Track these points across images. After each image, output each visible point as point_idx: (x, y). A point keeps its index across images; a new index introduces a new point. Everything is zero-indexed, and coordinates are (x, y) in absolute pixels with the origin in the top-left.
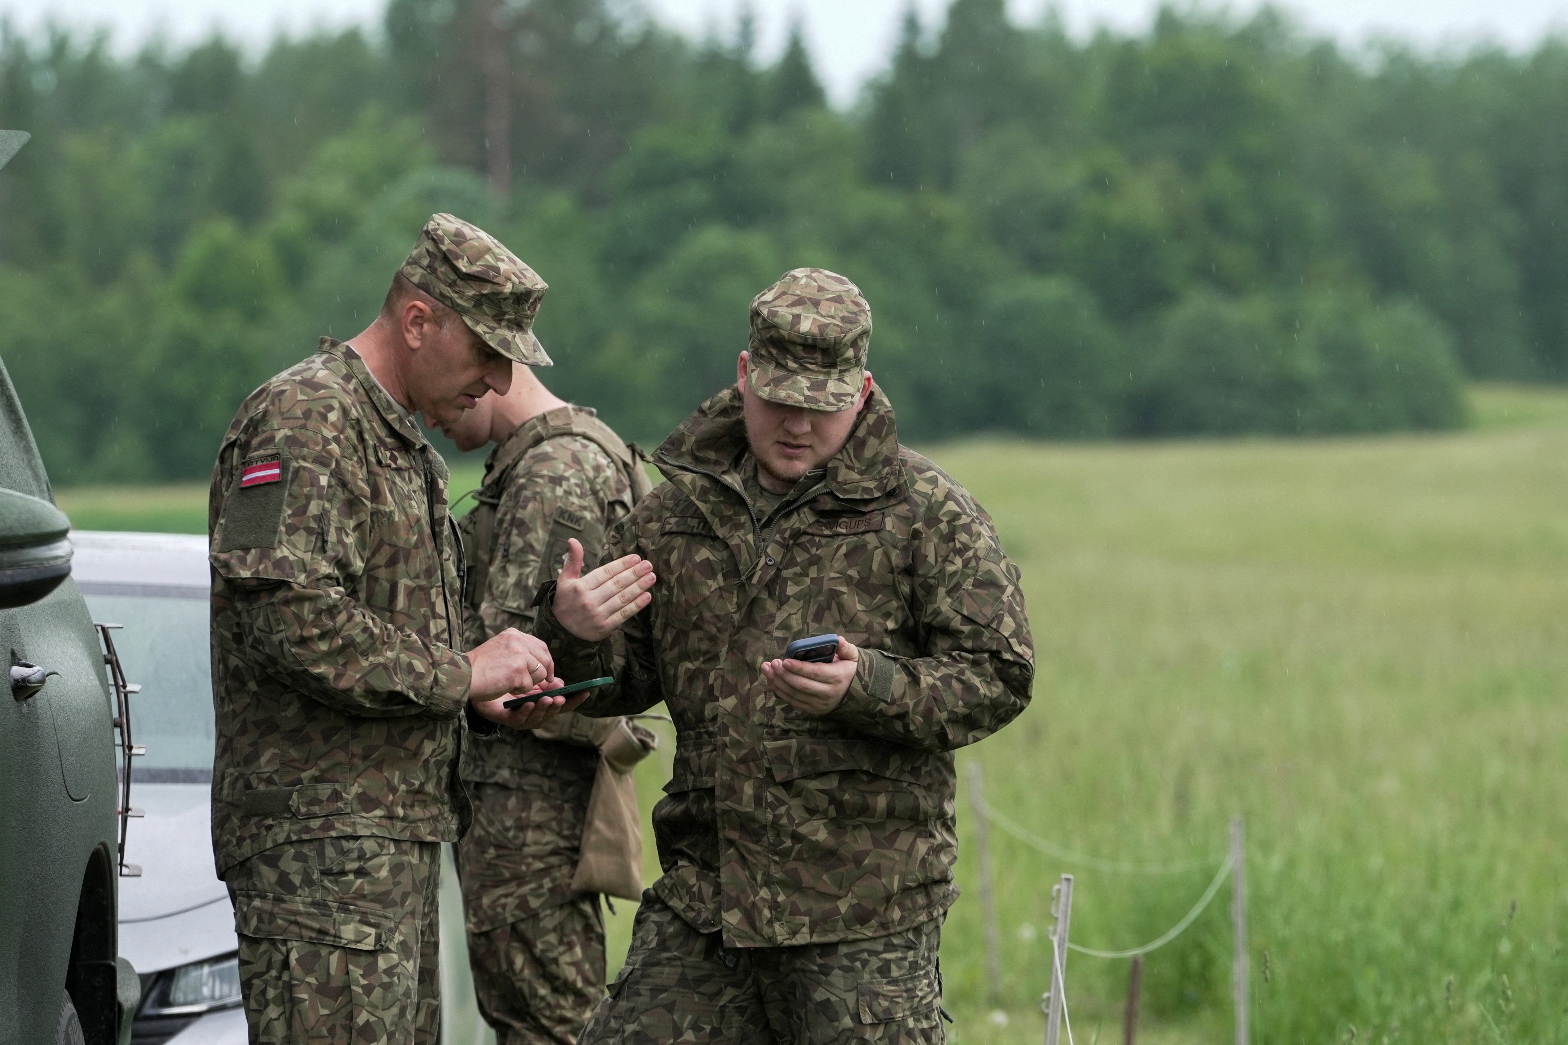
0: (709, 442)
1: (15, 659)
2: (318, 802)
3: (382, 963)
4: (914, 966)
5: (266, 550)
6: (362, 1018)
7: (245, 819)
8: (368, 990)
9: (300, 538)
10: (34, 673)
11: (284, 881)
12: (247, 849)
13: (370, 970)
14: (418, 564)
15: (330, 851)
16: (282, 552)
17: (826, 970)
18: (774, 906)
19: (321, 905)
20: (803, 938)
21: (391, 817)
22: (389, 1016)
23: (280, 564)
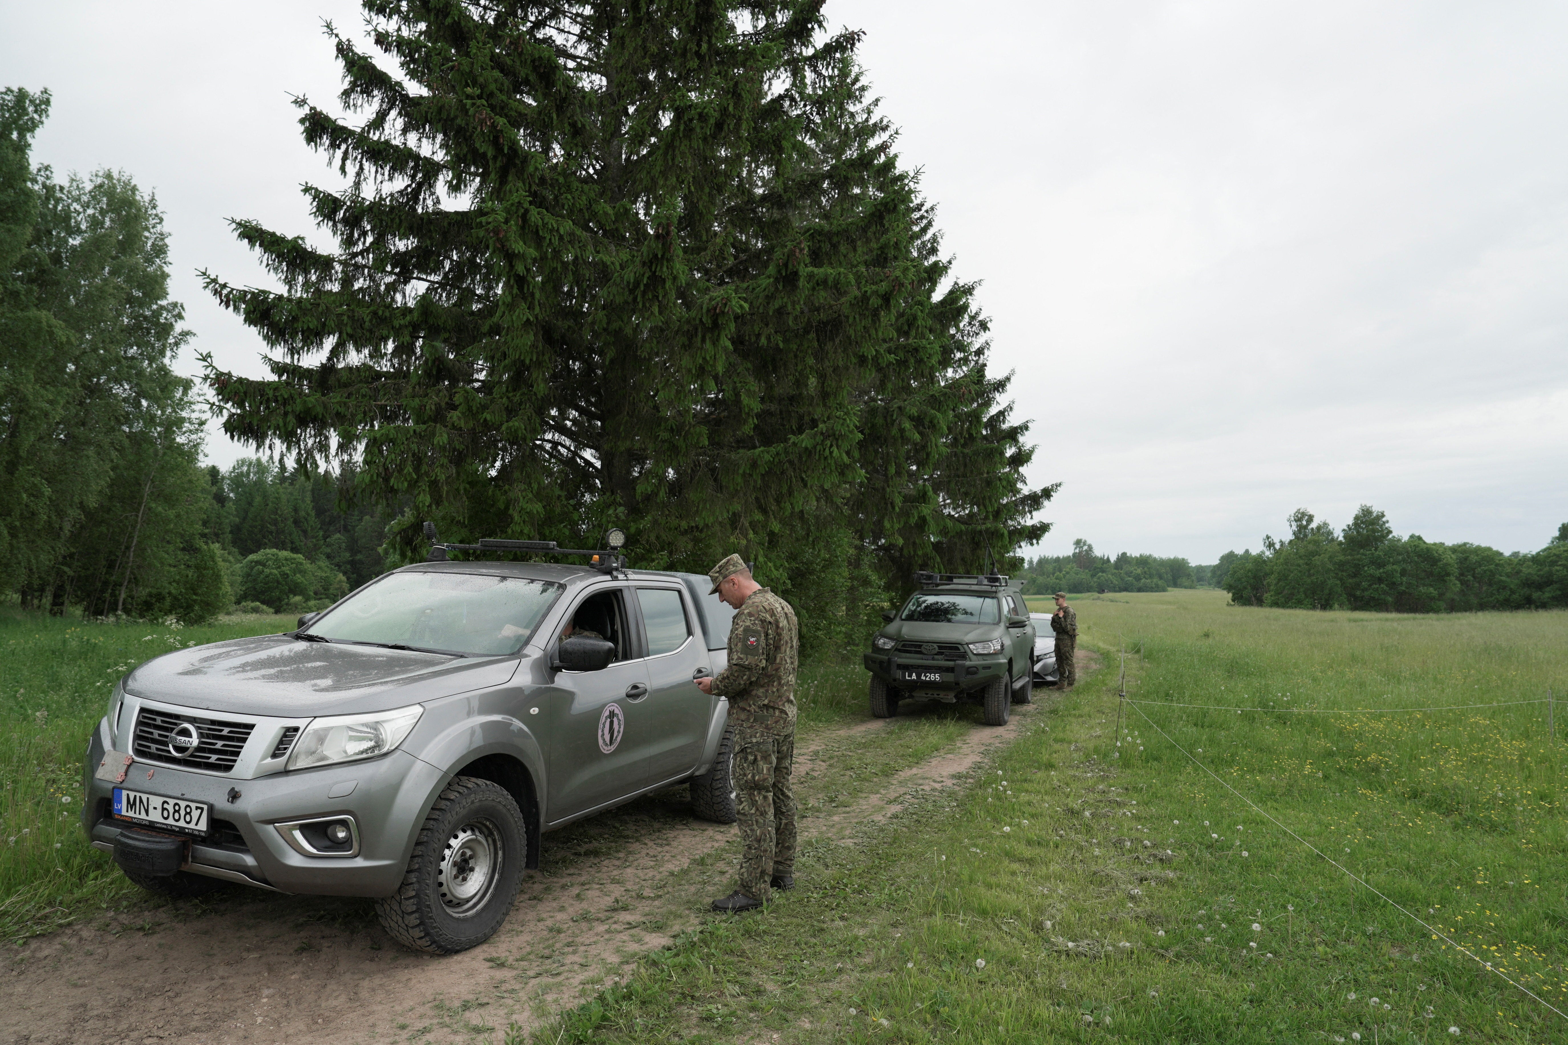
10: (1025, 632)
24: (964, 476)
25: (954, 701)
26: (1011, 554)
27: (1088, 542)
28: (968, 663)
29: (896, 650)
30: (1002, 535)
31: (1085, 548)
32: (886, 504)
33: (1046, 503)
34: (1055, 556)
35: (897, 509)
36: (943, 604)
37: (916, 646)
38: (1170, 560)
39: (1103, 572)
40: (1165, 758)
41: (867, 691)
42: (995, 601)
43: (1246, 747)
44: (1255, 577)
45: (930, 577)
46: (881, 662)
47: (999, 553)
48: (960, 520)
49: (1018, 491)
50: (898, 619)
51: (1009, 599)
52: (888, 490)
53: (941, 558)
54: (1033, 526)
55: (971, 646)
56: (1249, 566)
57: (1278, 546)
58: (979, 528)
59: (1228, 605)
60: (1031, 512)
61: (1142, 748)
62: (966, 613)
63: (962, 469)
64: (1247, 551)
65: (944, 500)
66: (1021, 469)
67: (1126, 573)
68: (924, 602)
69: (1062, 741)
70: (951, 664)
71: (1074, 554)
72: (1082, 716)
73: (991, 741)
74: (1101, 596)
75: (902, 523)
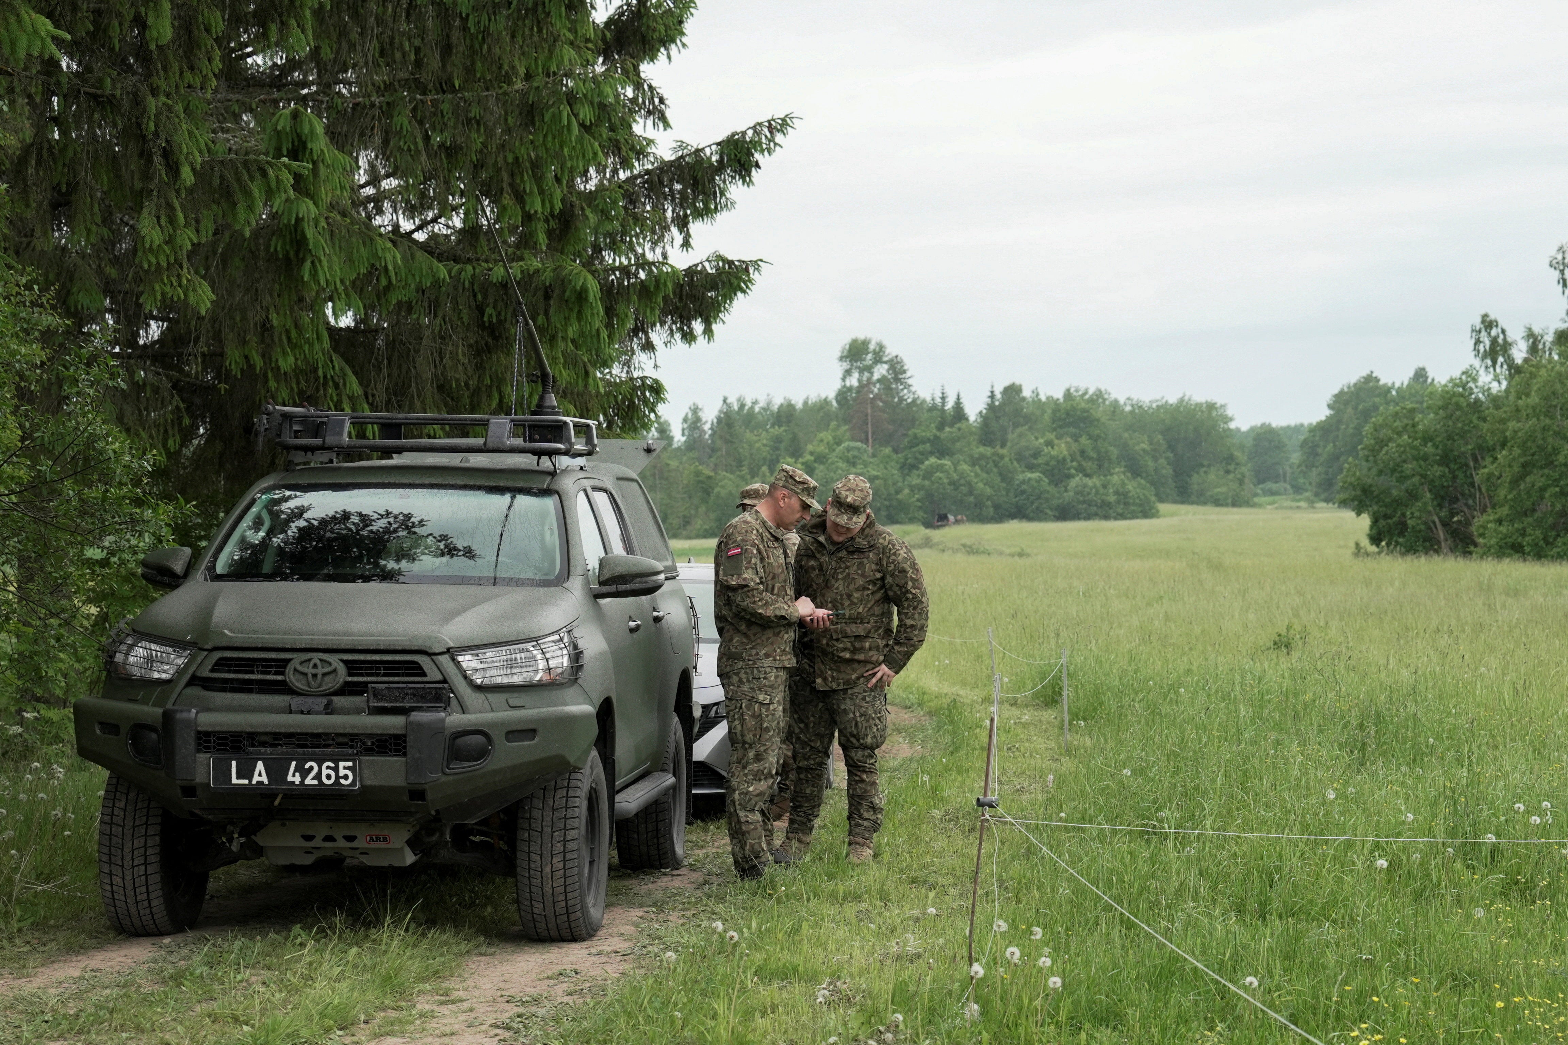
0: (815, 526)
1: (655, 610)
2: (751, 655)
3: (772, 707)
4: (874, 697)
5: (739, 575)
6: (765, 725)
7: (728, 659)
8: (767, 716)
9: (750, 571)
10: (661, 614)
11: (740, 680)
12: (728, 669)
13: (768, 710)
14: (782, 578)
15: (755, 671)
16: (745, 575)
17: (844, 699)
18: (833, 677)
19: (753, 689)
20: (841, 687)
21: (775, 660)
22: (774, 724)
23: (745, 579)
24: (445, 86)
25: (410, 858)
26: (617, 371)
27: (891, 351)
28: (455, 719)
29: (194, 681)
30: (581, 295)
31: (881, 371)
32: (146, 156)
33: (736, 190)
34: (778, 401)
35: (187, 175)
36: (366, 520)
37: (266, 665)
38: (1164, 408)
39: (942, 453)
40: (1133, 1015)
41: (92, 848)
42: (549, 503)
43: (1403, 971)
44: (1445, 459)
45: (316, 429)
46: (139, 729)
47: (571, 362)
48: (433, 247)
49: (640, 150)
50: (199, 575)
51: (601, 499)
52: (152, 104)
53: (364, 382)
54: (690, 272)
55: (467, 661)
56: (1427, 421)
57: (1519, 353)
58: (498, 272)
59: (1358, 550)
60: (682, 224)
61: (1055, 982)
62: (451, 551)
63: (434, 61)
64: (1420, 375)
65: (374, 180)
66: (647, 70)
67: (1020, 457)
68: (299, 512)
69: (787, 974)
70: (393, 723)
71: (843, 395)
72: (858, 898)
73: (542, 988)
74: (937, 535)
75: (208, 227)
